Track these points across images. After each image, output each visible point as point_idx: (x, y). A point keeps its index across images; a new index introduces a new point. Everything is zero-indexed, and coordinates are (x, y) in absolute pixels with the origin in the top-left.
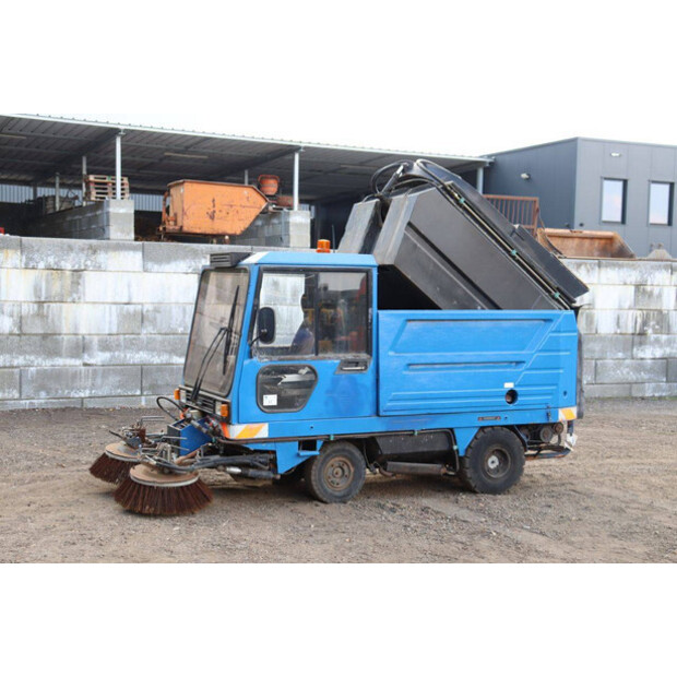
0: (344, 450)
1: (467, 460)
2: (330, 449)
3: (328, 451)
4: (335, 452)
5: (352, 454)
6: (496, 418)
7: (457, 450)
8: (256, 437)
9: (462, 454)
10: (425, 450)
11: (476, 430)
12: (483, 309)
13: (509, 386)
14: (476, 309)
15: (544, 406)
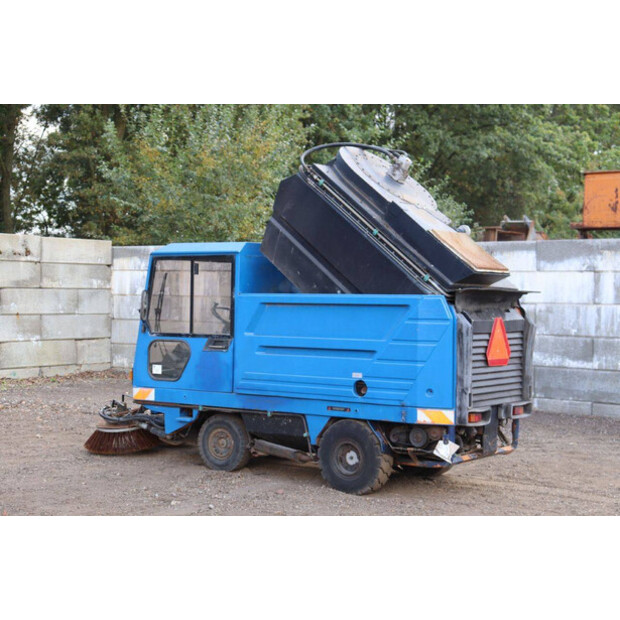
0: (223, 423)
1: (319, 450)
2: (213, 420)
3: (211, 422)
4: (216, 423)
5: (230, 427)
6: (345, 410)
7: (309, 437)
8: (147, 399)
9: (314, 441)
10: (284, 432)
11: (327, 420)
12: (342, 292)
13: (358, 376)
14: (336, 292)
15: (397, 403)
